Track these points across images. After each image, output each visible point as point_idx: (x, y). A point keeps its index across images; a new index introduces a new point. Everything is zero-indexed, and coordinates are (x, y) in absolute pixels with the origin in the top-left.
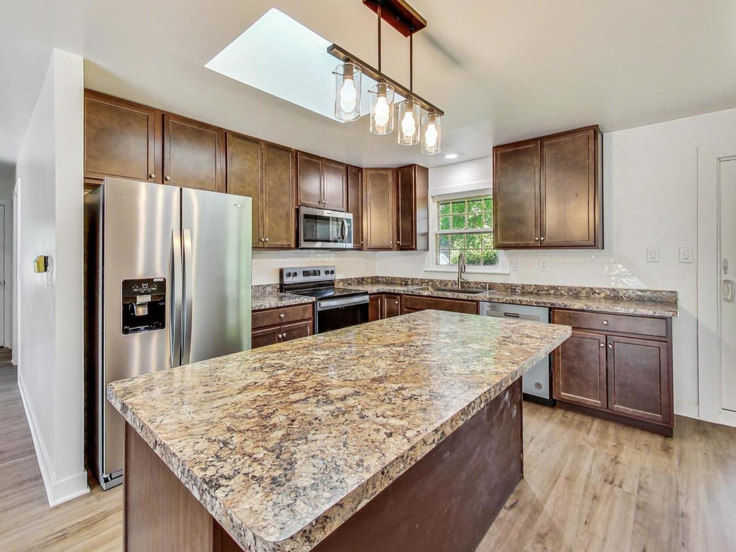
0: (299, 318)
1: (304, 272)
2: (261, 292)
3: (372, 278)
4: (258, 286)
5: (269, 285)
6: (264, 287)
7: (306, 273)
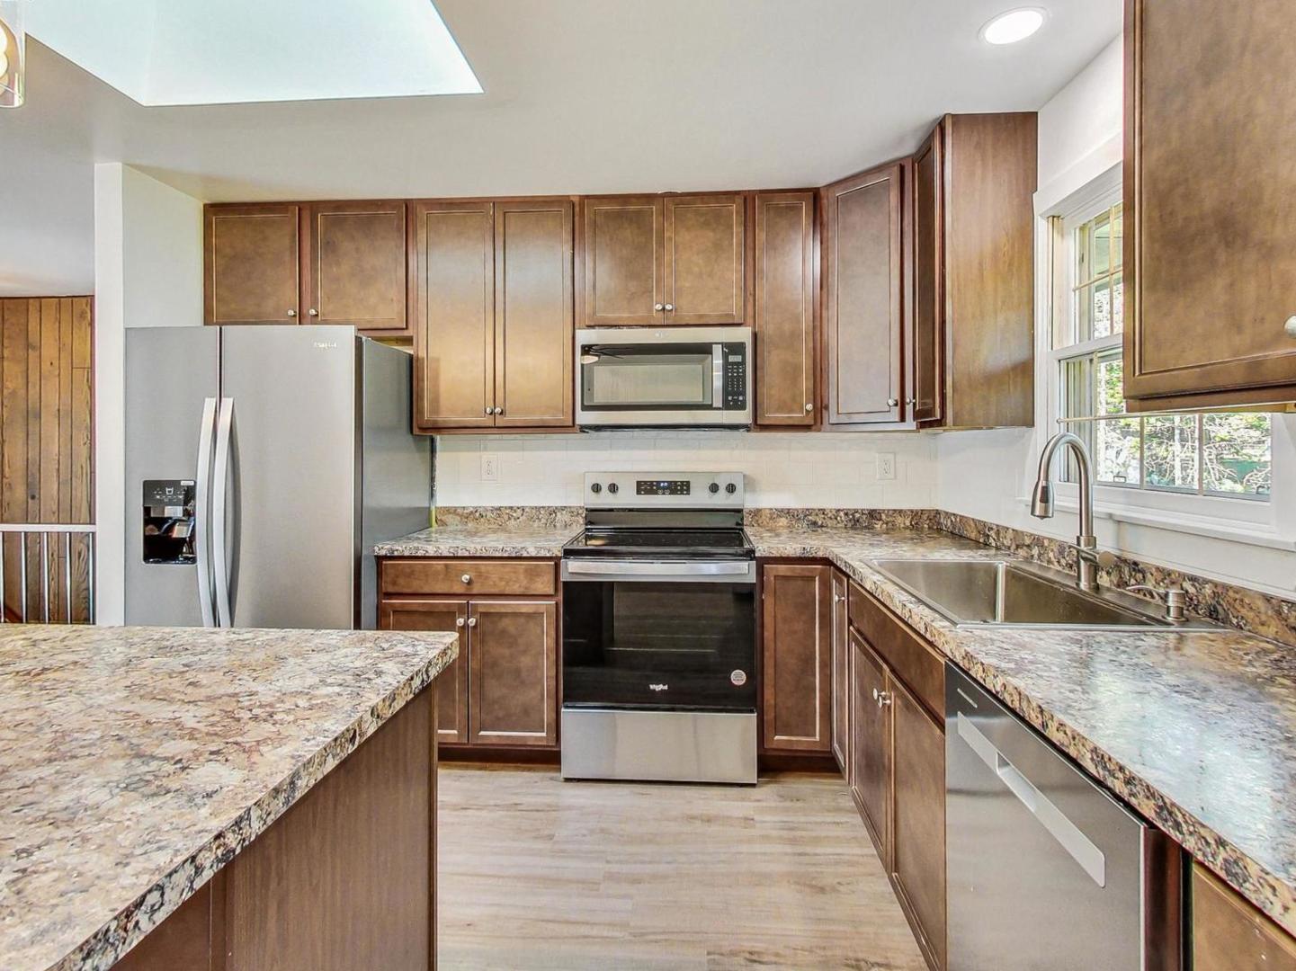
0: (516, 589)
1: (638, 482)
2: (543, 521)
3: (916, 515)
4: (538, 509)
5: (563, 508)
6: (553, 511)
7: (645, 487)
